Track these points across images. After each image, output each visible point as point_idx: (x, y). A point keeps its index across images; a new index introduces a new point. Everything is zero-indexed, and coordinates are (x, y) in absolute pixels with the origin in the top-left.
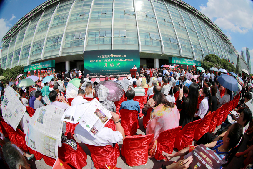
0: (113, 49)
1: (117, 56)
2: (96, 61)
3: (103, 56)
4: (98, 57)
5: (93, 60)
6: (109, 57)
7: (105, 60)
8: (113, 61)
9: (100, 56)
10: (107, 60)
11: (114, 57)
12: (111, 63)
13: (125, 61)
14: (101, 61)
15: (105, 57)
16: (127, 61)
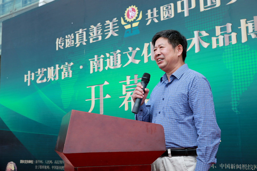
2: (50, 70)
3: (80, 37)
5: (34, 70)
6: (112, 32)
7: (91, 62)
8: (142, 58)
9: (67, 39)
10: (105, 58)
11: (148, 23)
12: (128, 78)
13: (239, 38)
14: (71, 72)
15: (92, 37)
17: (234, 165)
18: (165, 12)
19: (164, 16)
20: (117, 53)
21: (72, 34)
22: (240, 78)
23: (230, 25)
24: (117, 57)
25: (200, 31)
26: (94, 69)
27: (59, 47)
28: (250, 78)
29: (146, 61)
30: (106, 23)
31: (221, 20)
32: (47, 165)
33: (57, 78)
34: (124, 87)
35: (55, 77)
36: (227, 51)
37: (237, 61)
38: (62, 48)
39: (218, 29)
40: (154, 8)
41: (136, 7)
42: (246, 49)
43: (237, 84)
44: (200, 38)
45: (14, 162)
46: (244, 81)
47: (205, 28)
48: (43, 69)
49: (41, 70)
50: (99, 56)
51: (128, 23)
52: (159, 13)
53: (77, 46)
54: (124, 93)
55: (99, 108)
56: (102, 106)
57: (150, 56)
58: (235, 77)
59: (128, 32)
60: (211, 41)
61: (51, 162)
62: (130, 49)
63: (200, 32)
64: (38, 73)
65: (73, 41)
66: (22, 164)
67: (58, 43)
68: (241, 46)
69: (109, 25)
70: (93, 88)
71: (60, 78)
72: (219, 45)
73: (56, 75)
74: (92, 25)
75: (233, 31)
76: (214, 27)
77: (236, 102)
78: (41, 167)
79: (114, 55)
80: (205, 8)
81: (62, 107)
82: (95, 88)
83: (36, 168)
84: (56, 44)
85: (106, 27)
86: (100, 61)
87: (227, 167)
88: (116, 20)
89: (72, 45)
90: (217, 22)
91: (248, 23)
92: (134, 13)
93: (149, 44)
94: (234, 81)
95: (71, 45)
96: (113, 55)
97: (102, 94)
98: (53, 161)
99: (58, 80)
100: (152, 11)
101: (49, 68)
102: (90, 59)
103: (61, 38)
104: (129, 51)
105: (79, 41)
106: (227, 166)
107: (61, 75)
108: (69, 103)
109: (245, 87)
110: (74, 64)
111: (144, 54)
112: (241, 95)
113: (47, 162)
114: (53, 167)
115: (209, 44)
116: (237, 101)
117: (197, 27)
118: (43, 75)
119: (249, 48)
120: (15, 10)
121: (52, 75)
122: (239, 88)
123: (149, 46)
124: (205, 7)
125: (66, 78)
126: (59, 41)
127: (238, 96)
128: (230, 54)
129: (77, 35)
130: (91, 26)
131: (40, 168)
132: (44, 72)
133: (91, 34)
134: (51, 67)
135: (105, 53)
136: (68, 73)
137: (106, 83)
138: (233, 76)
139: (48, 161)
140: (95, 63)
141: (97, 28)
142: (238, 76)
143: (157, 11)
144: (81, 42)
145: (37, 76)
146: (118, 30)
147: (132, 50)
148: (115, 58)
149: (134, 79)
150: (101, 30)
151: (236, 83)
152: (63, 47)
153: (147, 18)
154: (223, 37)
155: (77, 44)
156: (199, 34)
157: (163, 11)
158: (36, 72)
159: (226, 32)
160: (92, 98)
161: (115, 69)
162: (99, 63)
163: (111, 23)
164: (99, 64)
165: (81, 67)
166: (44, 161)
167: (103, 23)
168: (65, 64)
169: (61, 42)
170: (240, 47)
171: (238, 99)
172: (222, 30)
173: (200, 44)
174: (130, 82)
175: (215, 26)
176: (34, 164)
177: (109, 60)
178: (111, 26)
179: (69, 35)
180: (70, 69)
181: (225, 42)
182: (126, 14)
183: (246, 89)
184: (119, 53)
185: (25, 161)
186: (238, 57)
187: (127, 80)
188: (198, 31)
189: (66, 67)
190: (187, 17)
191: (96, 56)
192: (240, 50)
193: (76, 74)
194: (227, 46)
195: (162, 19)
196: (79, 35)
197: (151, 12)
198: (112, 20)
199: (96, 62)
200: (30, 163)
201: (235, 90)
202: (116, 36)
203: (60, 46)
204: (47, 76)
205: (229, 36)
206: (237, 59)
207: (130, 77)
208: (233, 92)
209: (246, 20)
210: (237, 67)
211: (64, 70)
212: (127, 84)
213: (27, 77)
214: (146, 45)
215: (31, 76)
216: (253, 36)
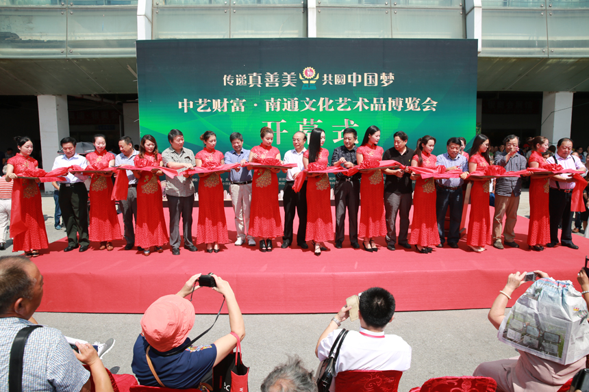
0: (312, 34)
1: (339, 80)
2: (216, 104)
3: (254, 79)
4: (226, 79)
5: (195, 99)
6: (290, 83)
7: (267, 103)
8: (318, 108)
9: (238, 78)
10: (282, 102)
11: (324, 84)
12: (305, 120)
13: (387, 108)
14: (243, 107)
15: (269, 82)
16: (400, 109)
19: (337, 81)
20: (294, 100)
21: (245, 75)
23: (383, 99)
24: (295, 103)
25: (363, 98)
26: (270, 109)
27: (227, 83)
29: (321, 110)
30: (284, 74)
31: (377, 95)
33: (226, 110)
34: (301, 126)
35: (223, 108)
36: (379, 114)
37: (385, 121)
38: (232, 85)
39: (375, 99)
40: (330, 74)
41: (314, 69)
42: (390, 115)
44: (363, 102)
47: (366, 97)
48: (205, 99)
49: (203, 100)
50: (276, 99)
51: (306, 79)
52: (333, 78)
53: (251, 86)
56: (279, 138)
57: (325, 107)
59: (306, 86)
60: (370, 106)
62: (308, 99)
64: (198, 102)
65: (245, 81)
69: (287, 76)
70: (270, 123)
71: (229, 111)
72: (375, 110)
74: (268, 72)
75: (384, 103)
76: (372, 98)
80: (367, 85)
82: (272, 123)
84: (223, 80)
85: (284, 77)
88: (294, 74)
89: (244, 84)
90: (375, 95)
91: (393, 101)
92: (312, 73)
93: (324, 98)
95: (242, 84)
96: (291, 101)
97: (279, 128)
99: (227, 112)
101: (214, 100)
102: (265, 99)
103: (230, 76)
105: (253, 83)
107: (231, 108)
110: (247, 101)
111: (319, 105)
115: (368, 107)
117: (361, 95)
118: (207, 105)
119: (392, 115)
121: (219, 107)
123: (324, 100)
125: (237, 111)
128: (381, 116)
129: (251, 77)
132: (208, 102)
133: (267, 80)
134: (217, 99)
135: (283, 98)
136: (240, 108)
137: (283, 121)
141: (274, 76)
144: (255, 84)
145: (197, 105)
146: (296, 83)
148: (293, 103)
149: (310, 121)
150: (279, 78)
153: (324, 79)
154: (378, 105)
156: (363, 100)
157: (337, 78)
158: (196, 102)
159: (380, 103)
161: (293, 111)
162: (276, 104)
163: (289, 76)
165: (255, 105)
167: (280, 73)
168: (236, 100)
169: (230, 79)
170: (387, 113)
172: (377, 100)
173: (363, 106)
174: (307, 123)
177: (287, 104)
178: (289, 78)
179: (240, 75)
180: (242, 105)
181: (379, 108)
182: (304, 72)
184: (296, 100)
186: (385, 118)
189: (237, 103)
190: (355, 87)
191: (272, 99)
192: (387, 115)
193: (249, 110)
194: (380, 111)
195: (336, 83)
196: (253, 77)
197: (327, 76)
198: (291, 73)
199: (272, 103)
202: (295, 87)
204: (211, 107)
205: (381, 106)
209: (392, 98)
211: (235, 104)
212: (304, 124)
213: (183, 105)
214: (322, 99)
215: (188, 104)
216: (395, 109)
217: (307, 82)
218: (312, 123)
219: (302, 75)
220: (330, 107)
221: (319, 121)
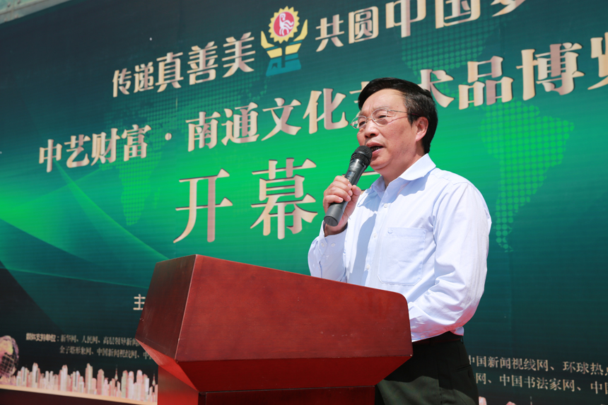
1: (360, 27)
2: (99, 141)
3: (167, 71)
5: (62, 138)
6: (240, 64)
7: (191, 127)
8: (304, 124)
9: (139, 73)
10: (222, 119)
11: (321, 48)
12: (273, 164)
13: (517, 89)
14: (144, 146)
15: (195, 73)
16: (568, 87)
17: (496, 360)
18: (358, 25)
19: (356, 32)
20: (249, 109)
21: (151, 64)
22: (515, 175)
23: (500, 60)
24: (249, 118)
25: (433, 70)
26: (196, 143)
27: (119, 90)
28: (538, 175)
29: (313, 129)
30: (227, 43)
31: (481, 49)
32: (86, 346)
33: (113, 158)
34: (263, 184)
35: (108, 155)
36: (491, 117)
37: (511, 140)
38: (127, 93)
39: (473, 67)
40: (336, 14)
41: (295, 10)
42: (532, 114)
43: (510, 188)
44: (434, 85)
45: (12, 337)
46: (525, 183)
47: (444, 65)
48: (81, 136)
49: (77, 139)
50: (208, 114)
51: (277, 45)
52: (344, 27)
53: (161, 89)
54: (262, 197)
55: (205, 228)
56: (212, 223)
57: (323, 120)
58: (506, 172)
59: (275, 65)
60: (457, 92)
61: (95, 339)
62: (279, 101)
63: (433, 72)
64: (69, 146)
65: (151, 78)
66: (29, 341)
67: (118, 81)
68: (522, 106)
69: (233, 47)
70: (194, 183)
71: (120, 159)
72: (473, 103)
73: (110, 150)
74: (194, 45)
75: (504, 74)
76: (463, 63)
77: (505, 227)
78: (72, 350)
79: (243, 113)
80: (446, 21)
81: (122, 221)
82: (198, 183)
83: (62, 352)
84: (112, 84)
85: (227, 52)
86: (210, 125)
87: (479, 362)
88: (250, 37)
89: (149, 86)
90: (472, 53)
91: (539, 59)
92: (291, 24)
93: (320, 93)
94: (503, 182)
95: (146, 86)
96: (241, 114)
97: (214, 197)
98: (101, 339)
99: (116, 161)
100: (330, 21)
101: (95, 136)
102: (188, 119)
103: (124, 71)
104: (277, 106)
105: (165, 80)
106: (481, 361)
107: (123, 152)
108: (140, 214)
109: (526, 196)
110: (152, 129)
111: (309, 115)
112: (516, 211)
113: (86, 339)
114: (99, 351)
115: (452, 99)
116: (508, 224)
117: (428, 62)
118: (82, 149)
119: (538, 113)
120: (19, 3)
121: (103, 151)
122: (513, 197)
123: (321, 97)
124: (446, 18)
125: (134, 158)
126: (119, 77)
127: (511, 214)
128: (498, 122)
129: (161, 66)
130: (193, 48)
131: (71, 352)
132: (85, 143)
133: (193, 65)
134: (100, 133)
135: (223, 108)
136: (139, 148)
137: (223, 174)
138: (502, 170)
139: (89, 338)
140: (199, 130)
141: (207, 52)
142: (512, 172)
143: (342, 22)
144: (168, 82)
145: (68, 151)
146: (252, 60)
147: (283, 105)
148: (245, 120)
149: (285, 168)
150: (216, 56)
151: (506, 185)
152: (128, 90)
153: (319, 36)
154: (483, 85)
155: (159, 86)
156: (432, 78)
157: (355, 22)
158: (66, 143)
159: (491, 76)
160: (191, 205)
161: (244, 143)
162: (209, 129)
163: (238, 44)
164: (208, 132)
165: (168, 137)
166: (80, 338)
167: (220, 42)
168: (132, 128)
169: (125, 80)
170: (519, 110)
171: (511, 221)
172: (481, 69)
174: (277, 173)
175: (467, 60)
176: (58, 344)
177: (232, 123)
178: (237, 50)
179: (143, 66)
180: (142, 140)
181: (488, 95)
182: (272, 25)
183: (528, 200)
184: (254, 110)
185: (38, 335)
186: (513, 130)
187: (270, 169)
188: (430, 71)
189: (134, 136)
190: (406, 38)
191: (202, 114)
192: (519, 116)
193: (156, 152)
194: (491, 106)
195: (352, 40)
196: (166, 65)
197: (328, 23)
198: (242, 36)
199: (202, 127)
200: (48, 339)
201: (504, 201)
202: (249, 73)
203: (121, 88)
204: (90, 153)
205: (496, 85)
206: (511, 133)
207: (275, 163)
208: (501, 204)
209: (533, 51)
210: (511, 153)
211: (130, 141)
212: (270, 178)
213: (46, 153)
214: (315, 95)
215: (54, 152)
216: (548, 87)
217: (276, 53)
218: (290, 172)
219: (268, 35)
220: (335, 117)
221: (308, 165)
